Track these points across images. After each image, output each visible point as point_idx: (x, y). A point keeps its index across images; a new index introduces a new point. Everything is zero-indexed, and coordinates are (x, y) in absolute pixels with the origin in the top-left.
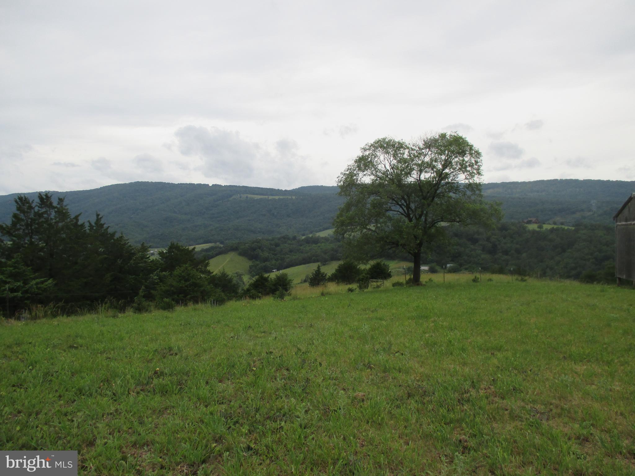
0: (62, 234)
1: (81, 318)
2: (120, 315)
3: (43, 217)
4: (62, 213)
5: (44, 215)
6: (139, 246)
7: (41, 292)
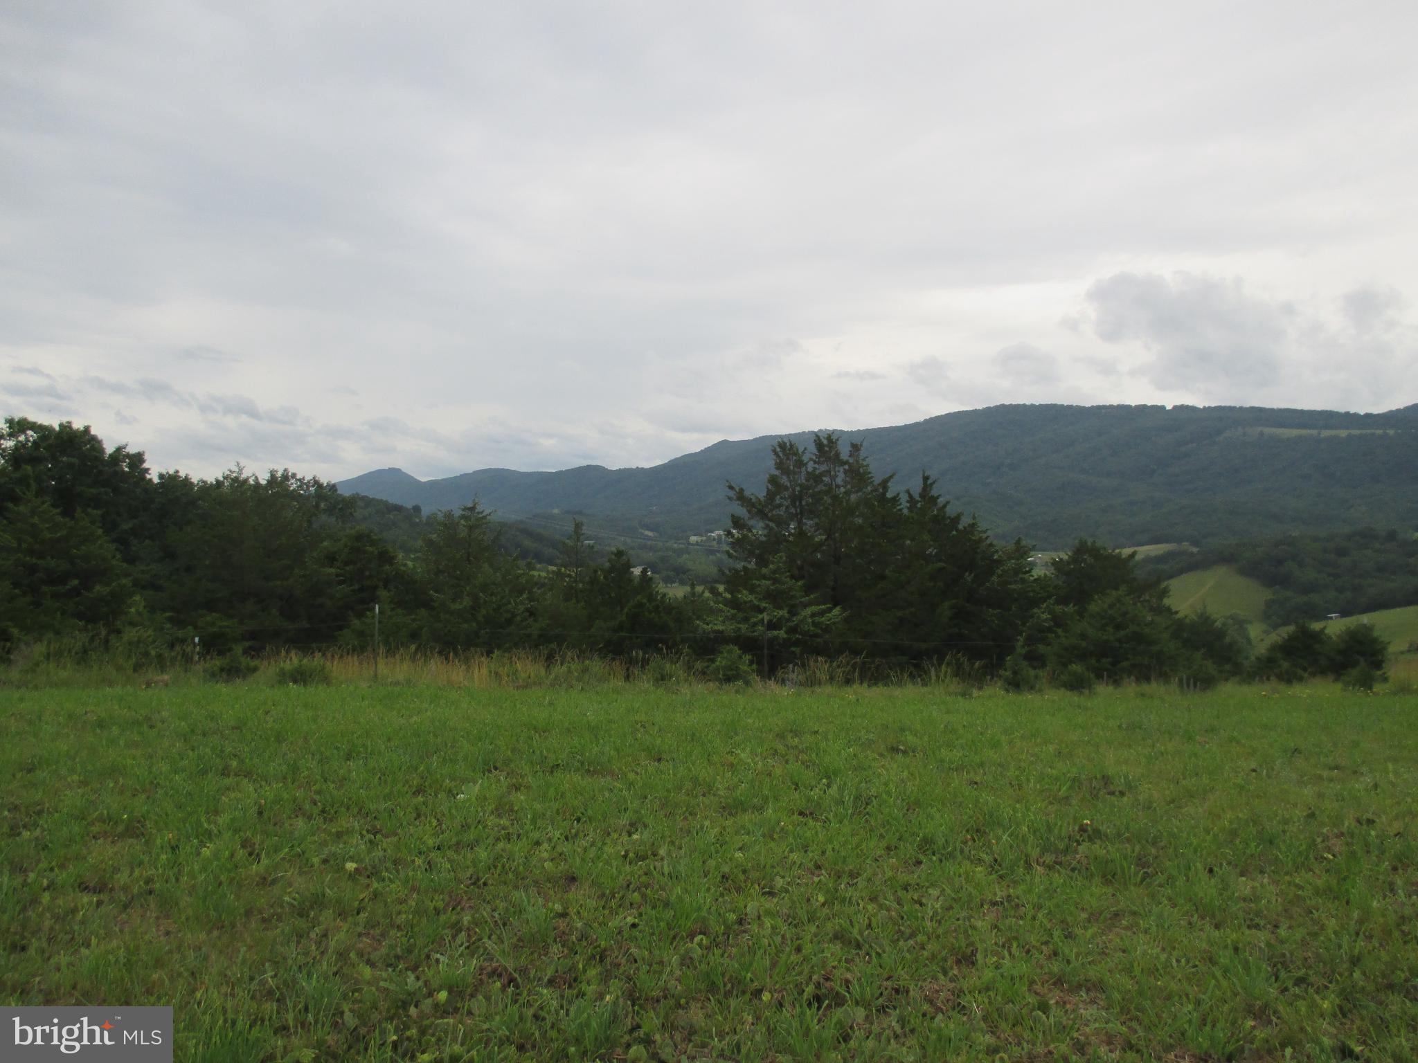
0: (858, 516)
1: (897, 691)
2: (975, 693)
3: (822, 481)
4: (858, 475)
5: (824, 479)
6: (1011, 547)
7: (820, 631)
